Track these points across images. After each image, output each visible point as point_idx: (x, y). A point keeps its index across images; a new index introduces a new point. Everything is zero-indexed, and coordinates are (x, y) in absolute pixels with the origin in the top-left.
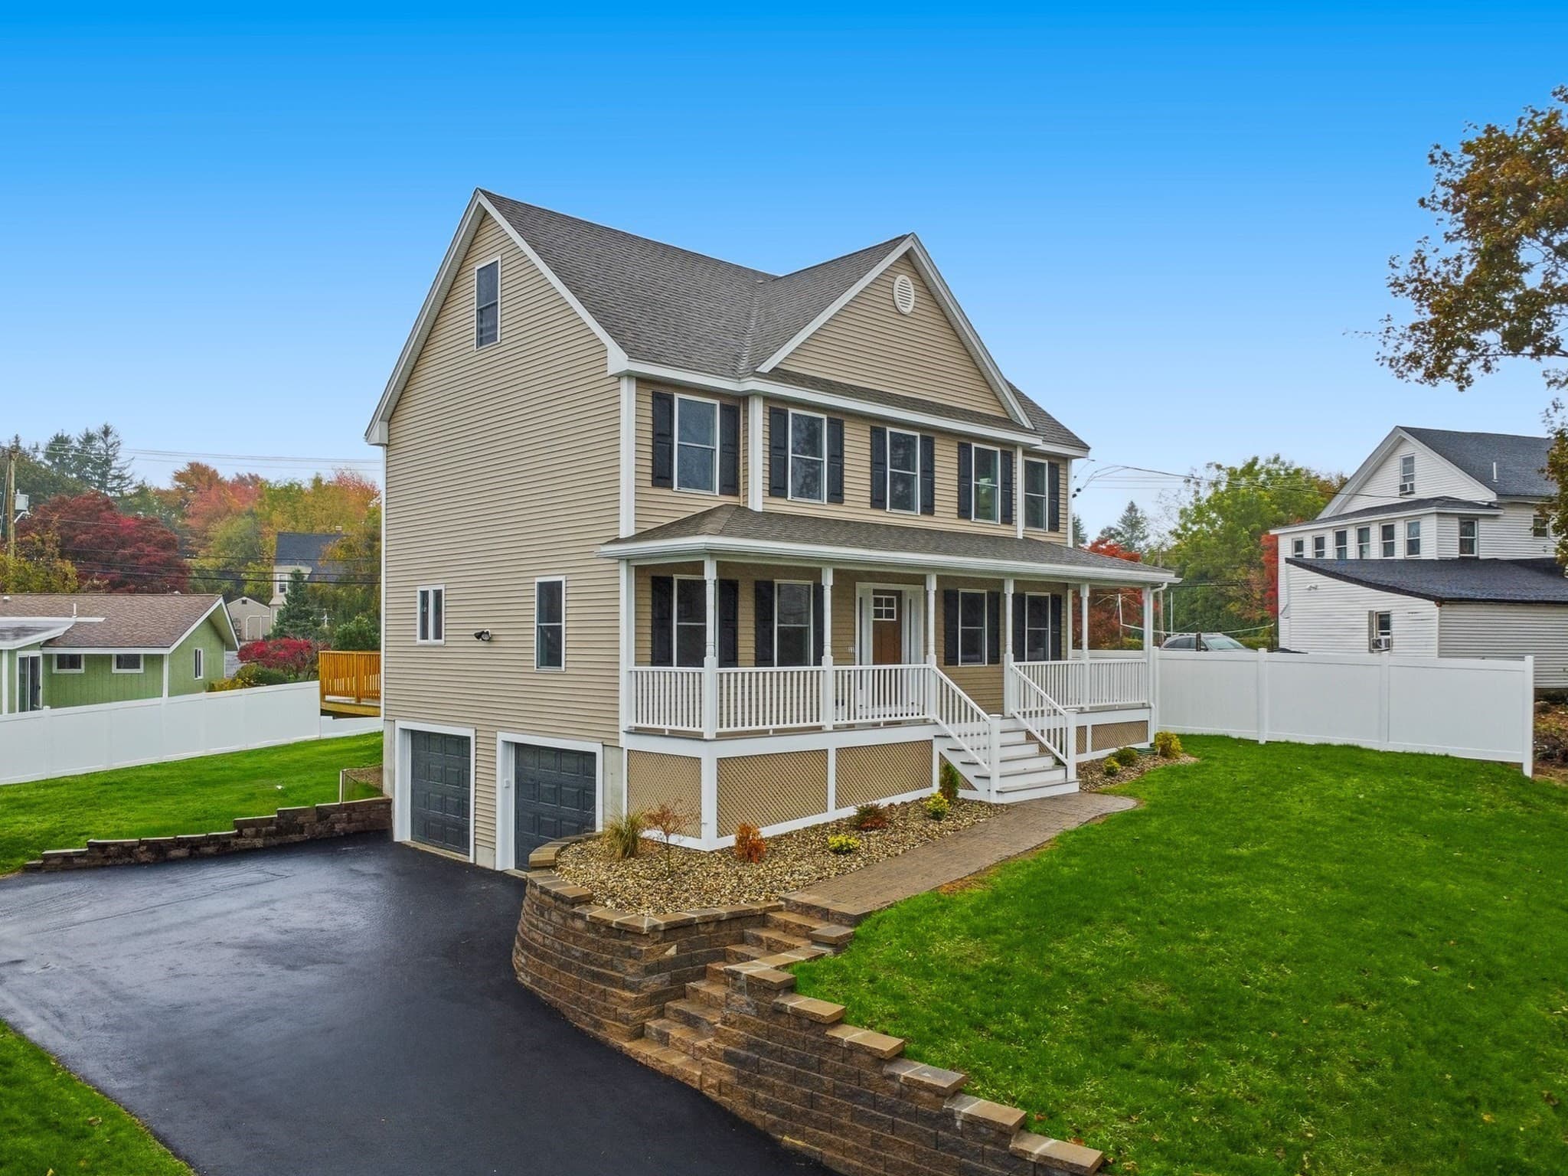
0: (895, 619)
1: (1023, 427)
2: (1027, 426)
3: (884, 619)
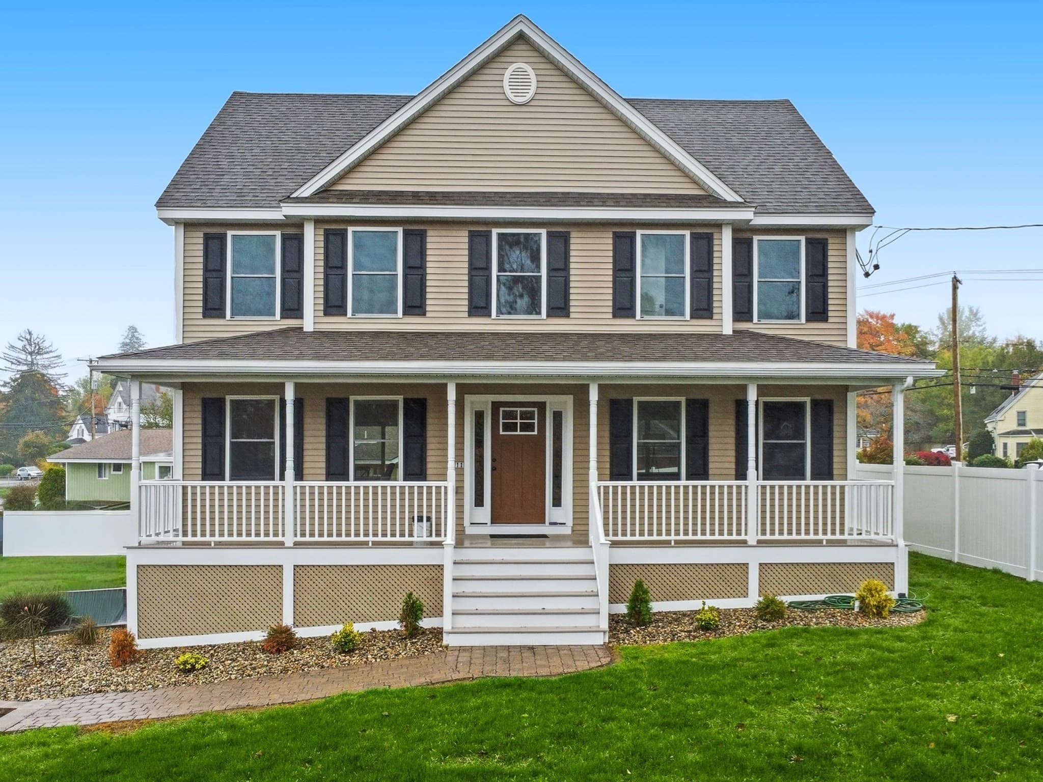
0: (536, 433)
1: (725, 201)
2: (729, 199)
3: (519, 433)
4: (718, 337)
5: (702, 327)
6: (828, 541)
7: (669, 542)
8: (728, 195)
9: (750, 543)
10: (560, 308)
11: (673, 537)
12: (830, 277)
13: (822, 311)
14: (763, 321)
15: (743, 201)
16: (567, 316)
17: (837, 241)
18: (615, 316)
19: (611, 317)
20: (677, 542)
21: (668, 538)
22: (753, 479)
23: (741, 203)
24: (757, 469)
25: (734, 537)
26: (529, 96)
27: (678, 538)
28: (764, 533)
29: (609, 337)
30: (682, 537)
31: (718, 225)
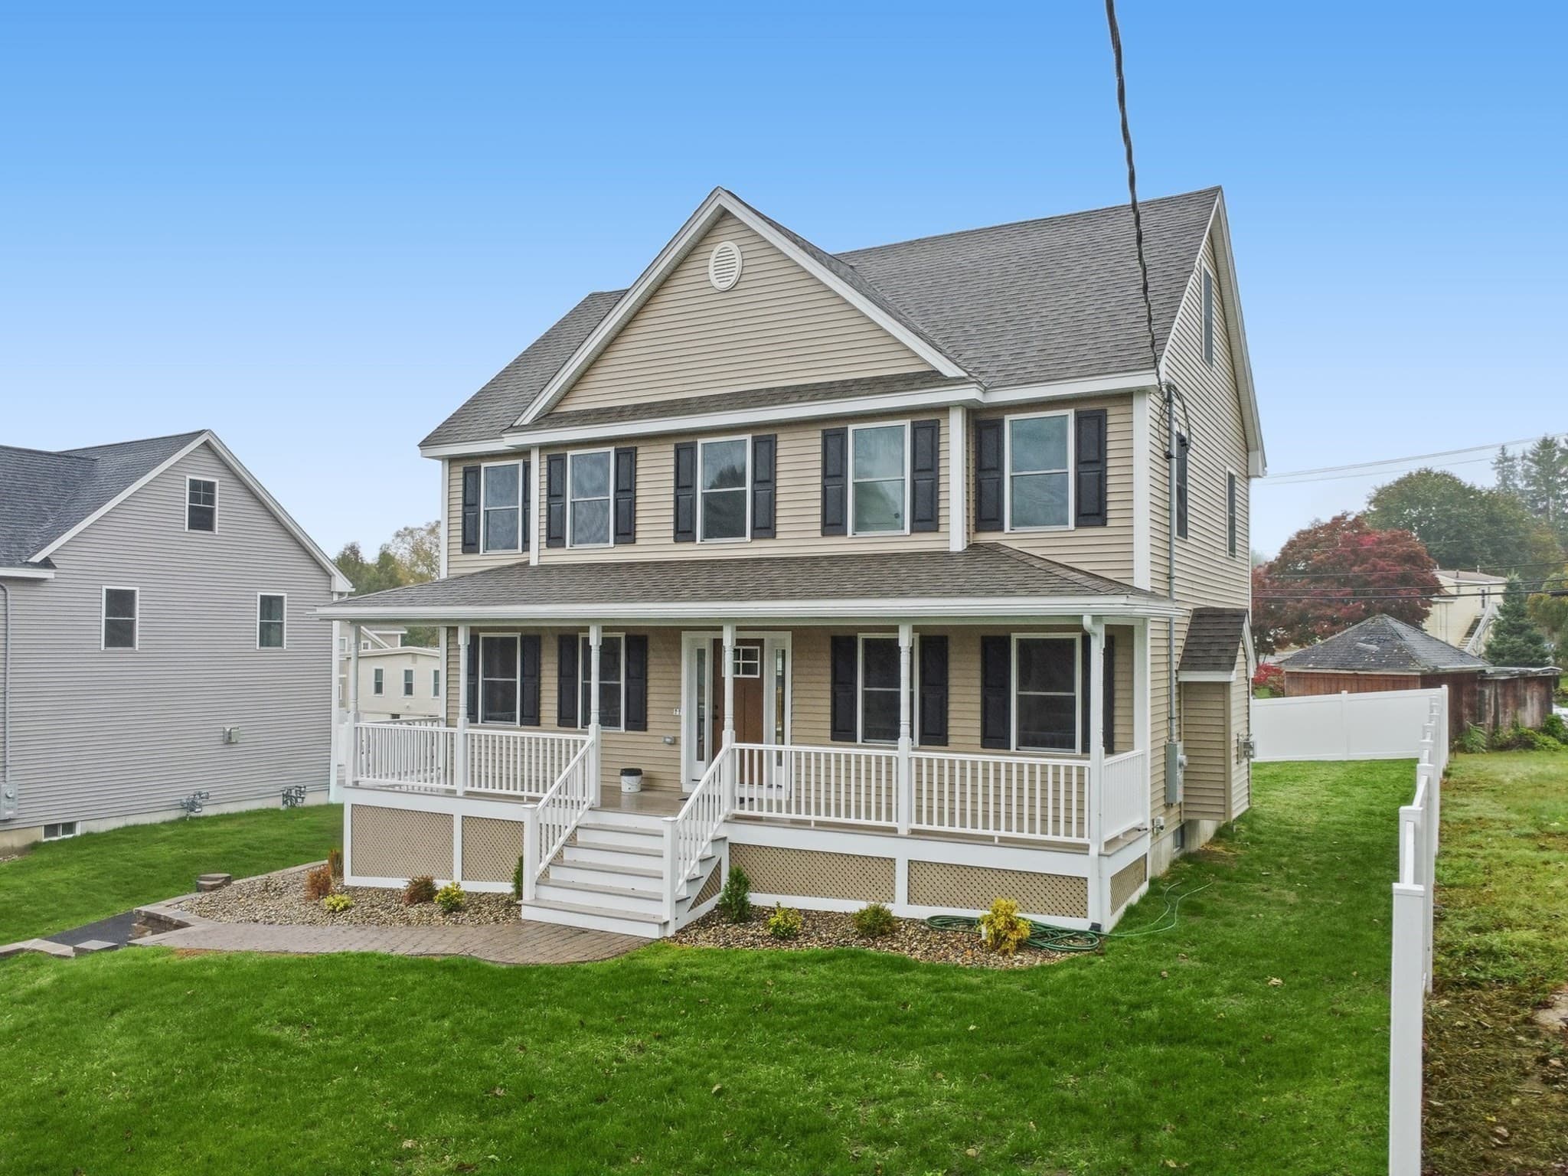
4: (947, 555)
5: (926, 542)
6: (1002, 839)
7: (808, 823)
8: (949, 370)
9: (900, 833)
10: (766, 529)
11: (813, 817)
12: (1110, 463)
13: (1096, 511)
14: (1018, 529)
15: (965, 375)
16: (773, 536)
17: (1122, 410)
18: (824, 534)
19: (820, 535)
20: (818, 823)
21: (807, 817)
22: (905, 747)
23: (964, 378)
24: (912, 736)
25: (883, 823)
26: (733, 279)
27: (818, 818)
28: (919, 821)
29: (815, 560)
30: (823, 818)
31: (944, 409)
